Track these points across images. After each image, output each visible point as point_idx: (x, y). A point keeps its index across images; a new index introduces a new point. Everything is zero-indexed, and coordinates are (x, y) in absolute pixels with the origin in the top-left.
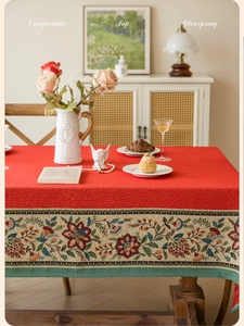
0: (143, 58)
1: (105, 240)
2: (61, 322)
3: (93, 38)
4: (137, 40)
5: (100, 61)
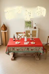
1: (30, 49)
4: (30, 24)
5: (26, 27)
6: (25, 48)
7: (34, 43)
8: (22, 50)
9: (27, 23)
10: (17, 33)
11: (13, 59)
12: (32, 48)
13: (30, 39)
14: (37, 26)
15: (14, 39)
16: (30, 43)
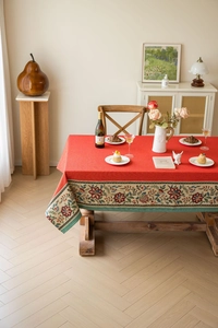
0: (175, 74)
1: (187, 196)
2: (151, 227)
3: (148, 62)
4: (173, 63)
5: (151, 75)
6: (161, 191)
7: (210, 162)
8: (145, 198)
9: (156, 56)
10: (104, 110)
11: (89, 251)
12: (200, 188)
13: (181, 141)
14: (207, 70)
15: (98, 140)
16: (184, 163)
